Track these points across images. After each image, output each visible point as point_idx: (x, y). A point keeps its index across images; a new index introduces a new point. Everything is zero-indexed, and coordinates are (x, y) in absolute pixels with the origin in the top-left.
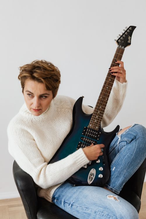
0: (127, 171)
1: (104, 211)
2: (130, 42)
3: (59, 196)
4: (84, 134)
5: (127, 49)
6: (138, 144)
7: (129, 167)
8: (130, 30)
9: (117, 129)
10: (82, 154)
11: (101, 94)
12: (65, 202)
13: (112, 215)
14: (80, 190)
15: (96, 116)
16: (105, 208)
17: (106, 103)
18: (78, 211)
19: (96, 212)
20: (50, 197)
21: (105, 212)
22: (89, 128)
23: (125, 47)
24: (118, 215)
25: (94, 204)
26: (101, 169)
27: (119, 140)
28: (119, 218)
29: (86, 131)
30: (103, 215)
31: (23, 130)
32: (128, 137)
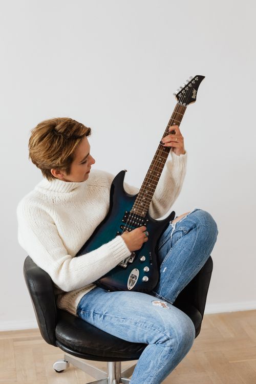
0: (182, 272)
1: (147, 322)
2: (194, 98)
3: (87, 306)
4: (125, 222)
5: (190, 107)
6: (199, 234)
7: (186, 268)
8: (196, 81)
9: (172, 216)
10: (121, 242)
11: (151, 167)
12: (94, 313)
13: (158, 327)
14: (116, 296)
15: (142, 197)
16: (149, 317)
17: (158, 180)
18: (112, 324)
19: (136, 323)
20: (74, 308)
21: (149, 322)
22: (132, 214)
23: (188, 103)
24: (166, 326)
25: (135, 312)
26: (146, 269)
27: (173, 230)
28: (167, 329)
29: (127, 217)
30: (146, 327)
31: (39, 210)
32: (185, 225)
